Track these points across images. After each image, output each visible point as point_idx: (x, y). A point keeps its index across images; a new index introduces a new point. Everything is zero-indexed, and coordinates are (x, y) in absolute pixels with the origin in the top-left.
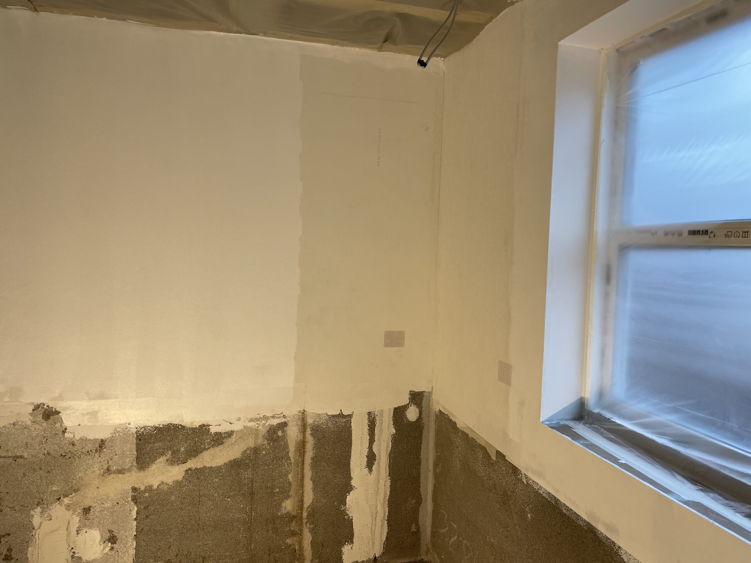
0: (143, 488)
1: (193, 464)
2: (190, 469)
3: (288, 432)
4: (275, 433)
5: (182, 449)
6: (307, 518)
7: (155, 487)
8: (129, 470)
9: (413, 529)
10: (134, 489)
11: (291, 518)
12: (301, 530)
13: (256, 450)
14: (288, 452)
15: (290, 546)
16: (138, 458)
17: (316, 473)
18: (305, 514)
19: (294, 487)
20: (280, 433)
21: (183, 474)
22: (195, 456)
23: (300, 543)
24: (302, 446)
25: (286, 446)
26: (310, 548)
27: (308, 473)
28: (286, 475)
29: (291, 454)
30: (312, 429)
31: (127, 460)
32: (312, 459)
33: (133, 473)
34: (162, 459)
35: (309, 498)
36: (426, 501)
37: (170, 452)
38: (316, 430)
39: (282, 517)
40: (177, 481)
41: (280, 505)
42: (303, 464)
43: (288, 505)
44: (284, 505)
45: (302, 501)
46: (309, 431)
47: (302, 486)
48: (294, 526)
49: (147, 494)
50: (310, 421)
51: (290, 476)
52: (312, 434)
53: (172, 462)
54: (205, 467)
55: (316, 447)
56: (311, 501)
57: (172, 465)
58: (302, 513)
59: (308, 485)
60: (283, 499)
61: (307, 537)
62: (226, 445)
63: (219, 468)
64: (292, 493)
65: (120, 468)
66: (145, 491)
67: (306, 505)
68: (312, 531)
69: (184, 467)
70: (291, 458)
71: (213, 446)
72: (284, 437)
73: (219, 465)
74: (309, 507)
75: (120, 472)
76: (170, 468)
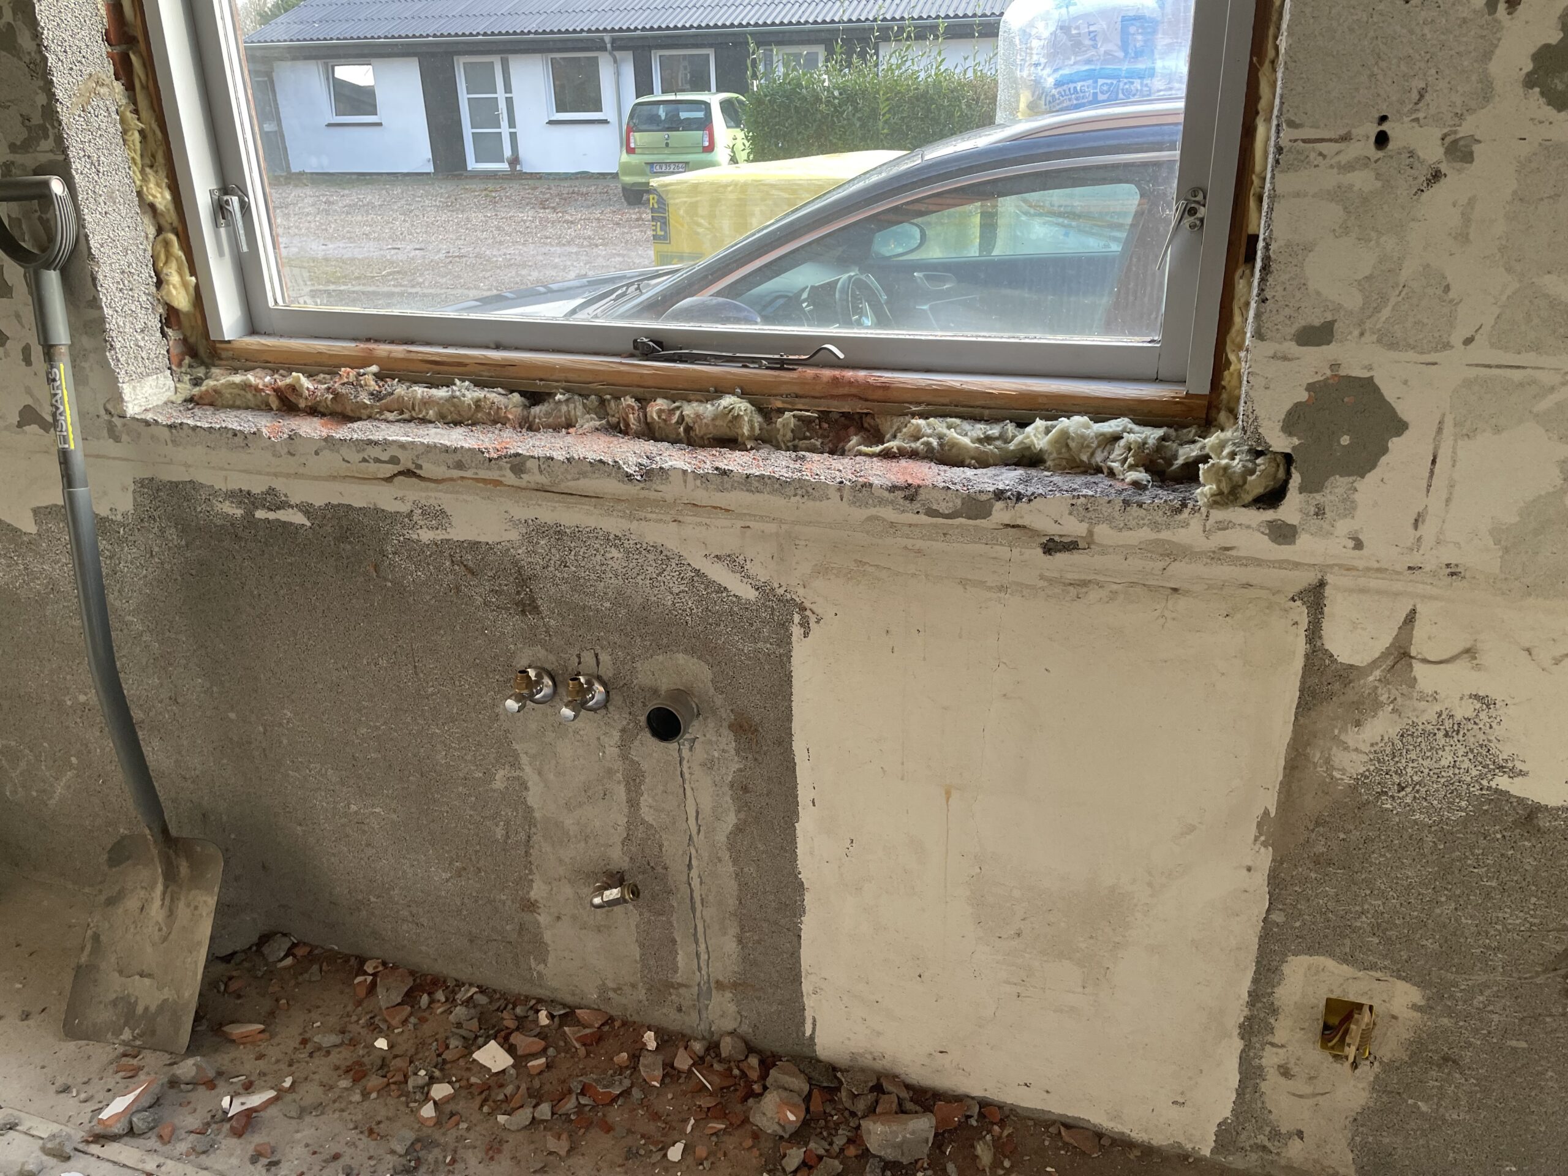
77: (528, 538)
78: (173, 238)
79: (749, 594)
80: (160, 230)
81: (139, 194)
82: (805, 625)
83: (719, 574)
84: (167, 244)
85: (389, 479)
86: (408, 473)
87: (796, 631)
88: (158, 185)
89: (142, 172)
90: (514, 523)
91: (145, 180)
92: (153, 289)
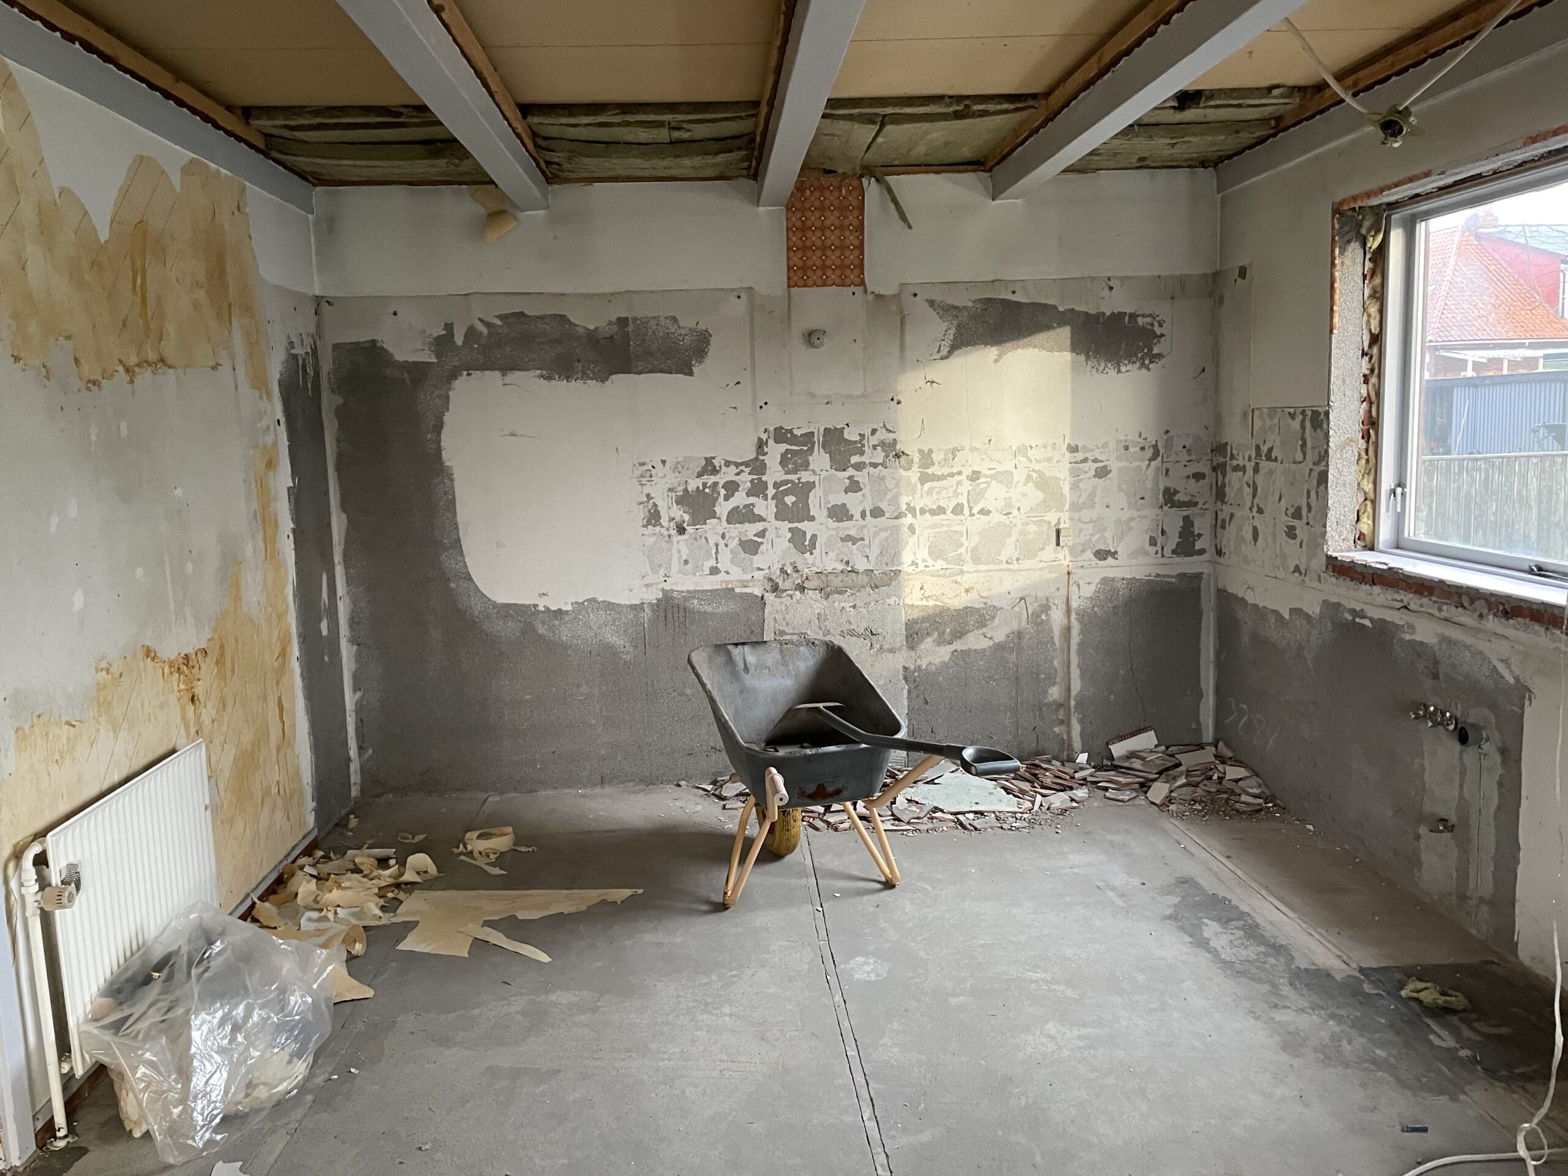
0: (912, 668)
1: (958, 645)
2: (956, 651)
3: (1052, 615)
4: (1038, 616)
5: (948, 630)
6: (1075, 707)
7: (924, 667)
8: (900, 649)
9: (1194, 726)
10: (905, 668)
11: (1060, 705)
12: (1069, 720)
13: (1019, 634)
14: (1053, 637)
15: (1058, 735)
16: (907, 637)
17: (1083, 660)
18: (1073, 703)
19: (1060, 673)
20: (1044, 617)
21: (950, 655)
22: (960, 638)
23: (1069, 733)
24: (1067, 630)
25: (1051, 630)
26: (1079, 739)
27: (1075, 660)
28: (1052, 661)
29: (1056, 640)
30: (1077, 614)
31: (898, 639)
32: (1079, 645)
33: (903, 652)
34: (929, 640)
35: (1076, 686)
36: (1208, 697)
37: (936, 633)
38: (1082, 615)
39: (1048, 704)
40: (944, 663)
41: (1047, 691)
42: (1069, 650)
43: (1055, 693)
44: (1050, 691)
45: (1069, 689)
46: (1073, 616)
47: (1069, 673)
48: (1061, 714)
49: (916, 674)
50: (1074, 604)
51: (1055, 662)
52: (1077, 619)
53: (940, 643)
54: (970, 650)
55: (1082, 632)
56: (1079, 690)
57: (939, 646)
58: (1069, 702)
59: (1075, 673)
60: (1049, 686)
61: (1076, 728)
62: (989, 627)
63: (985, 650)
64: (1057, 680)
65: (891, 647)
66: (915, 671)
67: (1073, 693)
68: (1081, 722)
69: (950, 649)
70: (1057, 643)
71: (977, 628)
72: (1048, 621)
73: (984, 647)
74: (1076, 696)
75: (892, 651)
76: (937, 649)
77: (1440, 642)
78: (1369, 503)
79: (1512, 681)
80: (1366, 499)
81: (1359, 484)
82: (1530, 699)
83: (1501, 668)
84: (1366, 505)
85: (1398, 609)
86: (1406, 607)
87: (1527, 703)
88: (1368, 481)
89: (1363, 476)
90: (1437, 635)
91: (1363, 479)
92: (1354, 523)
